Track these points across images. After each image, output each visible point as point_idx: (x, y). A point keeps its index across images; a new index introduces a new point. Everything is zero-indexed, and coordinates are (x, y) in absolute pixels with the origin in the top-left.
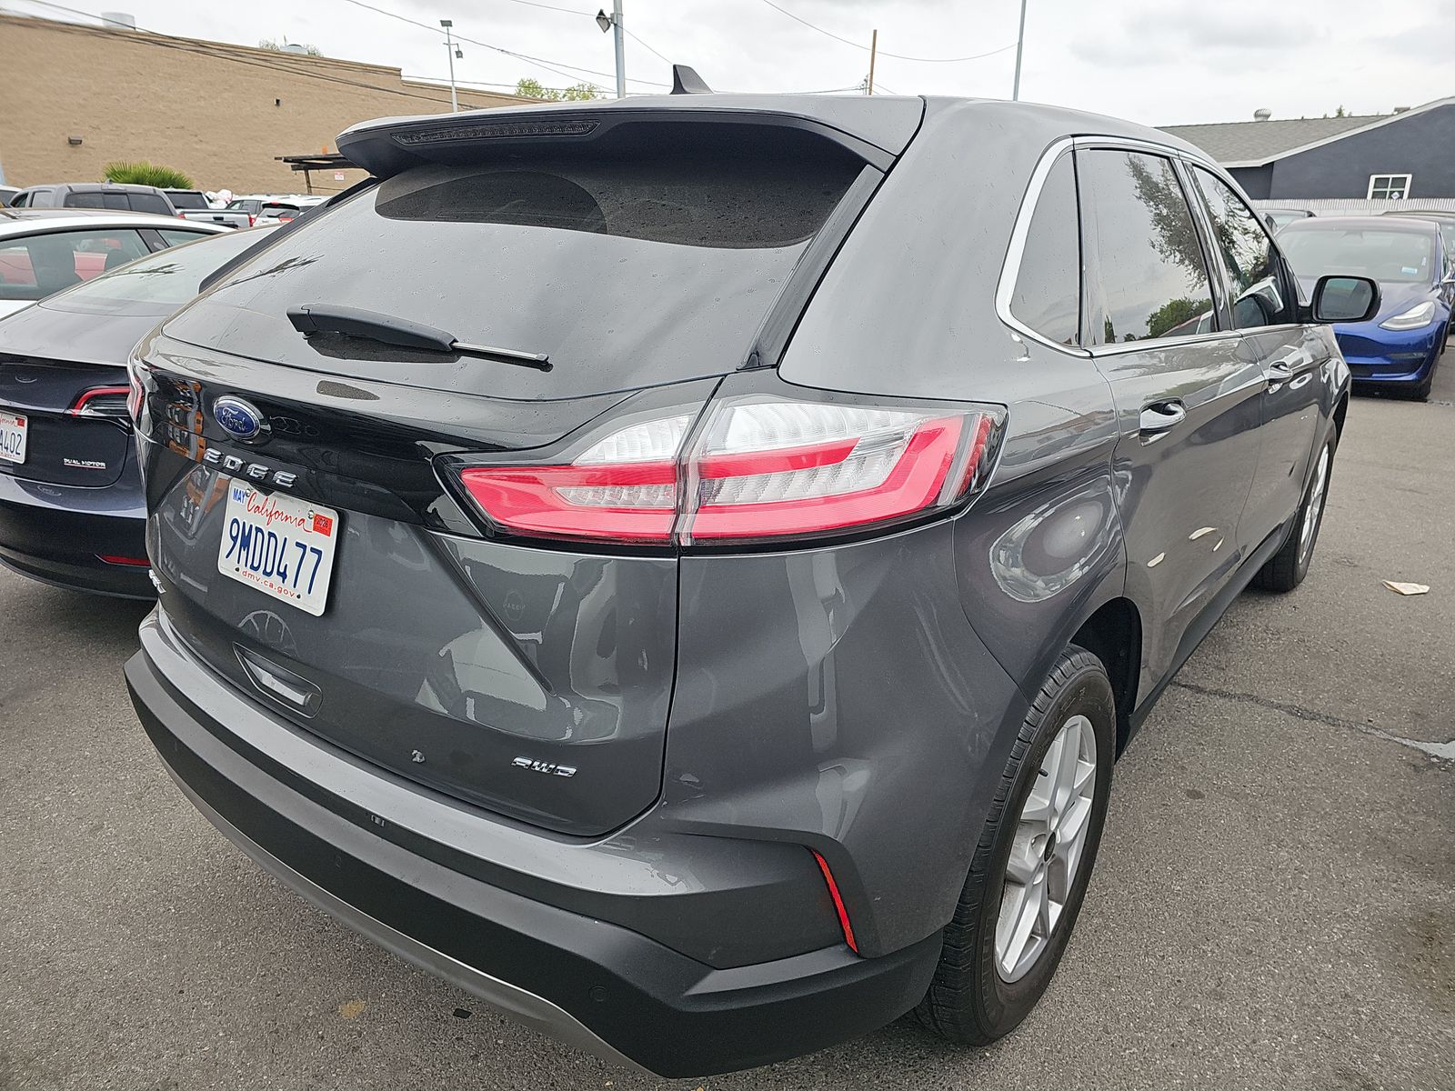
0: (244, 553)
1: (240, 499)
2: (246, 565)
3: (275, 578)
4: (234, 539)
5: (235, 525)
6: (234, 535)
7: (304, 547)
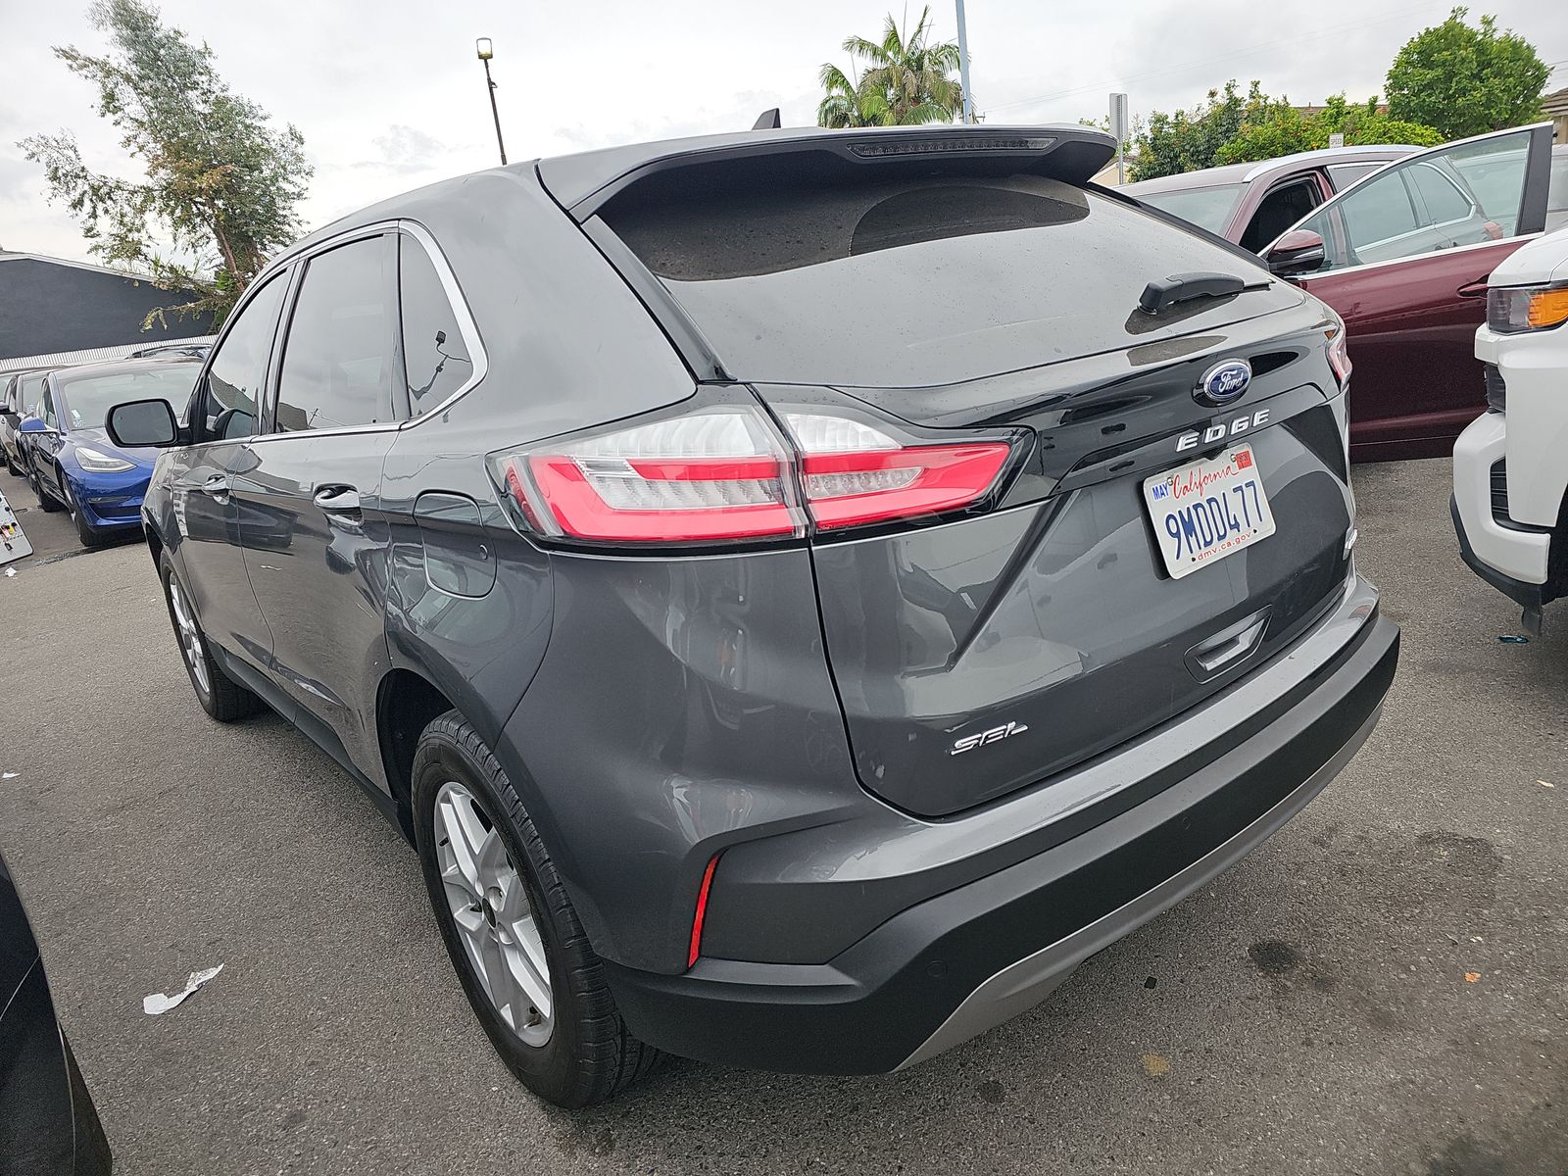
0: (1193, 540)
1: (1163, 494)
2: (1200, 548)
3: (1232, 534)
4: (1177, 535)
5: (1172, 521)
6: (1174, 531)
7: (1240, 488)
